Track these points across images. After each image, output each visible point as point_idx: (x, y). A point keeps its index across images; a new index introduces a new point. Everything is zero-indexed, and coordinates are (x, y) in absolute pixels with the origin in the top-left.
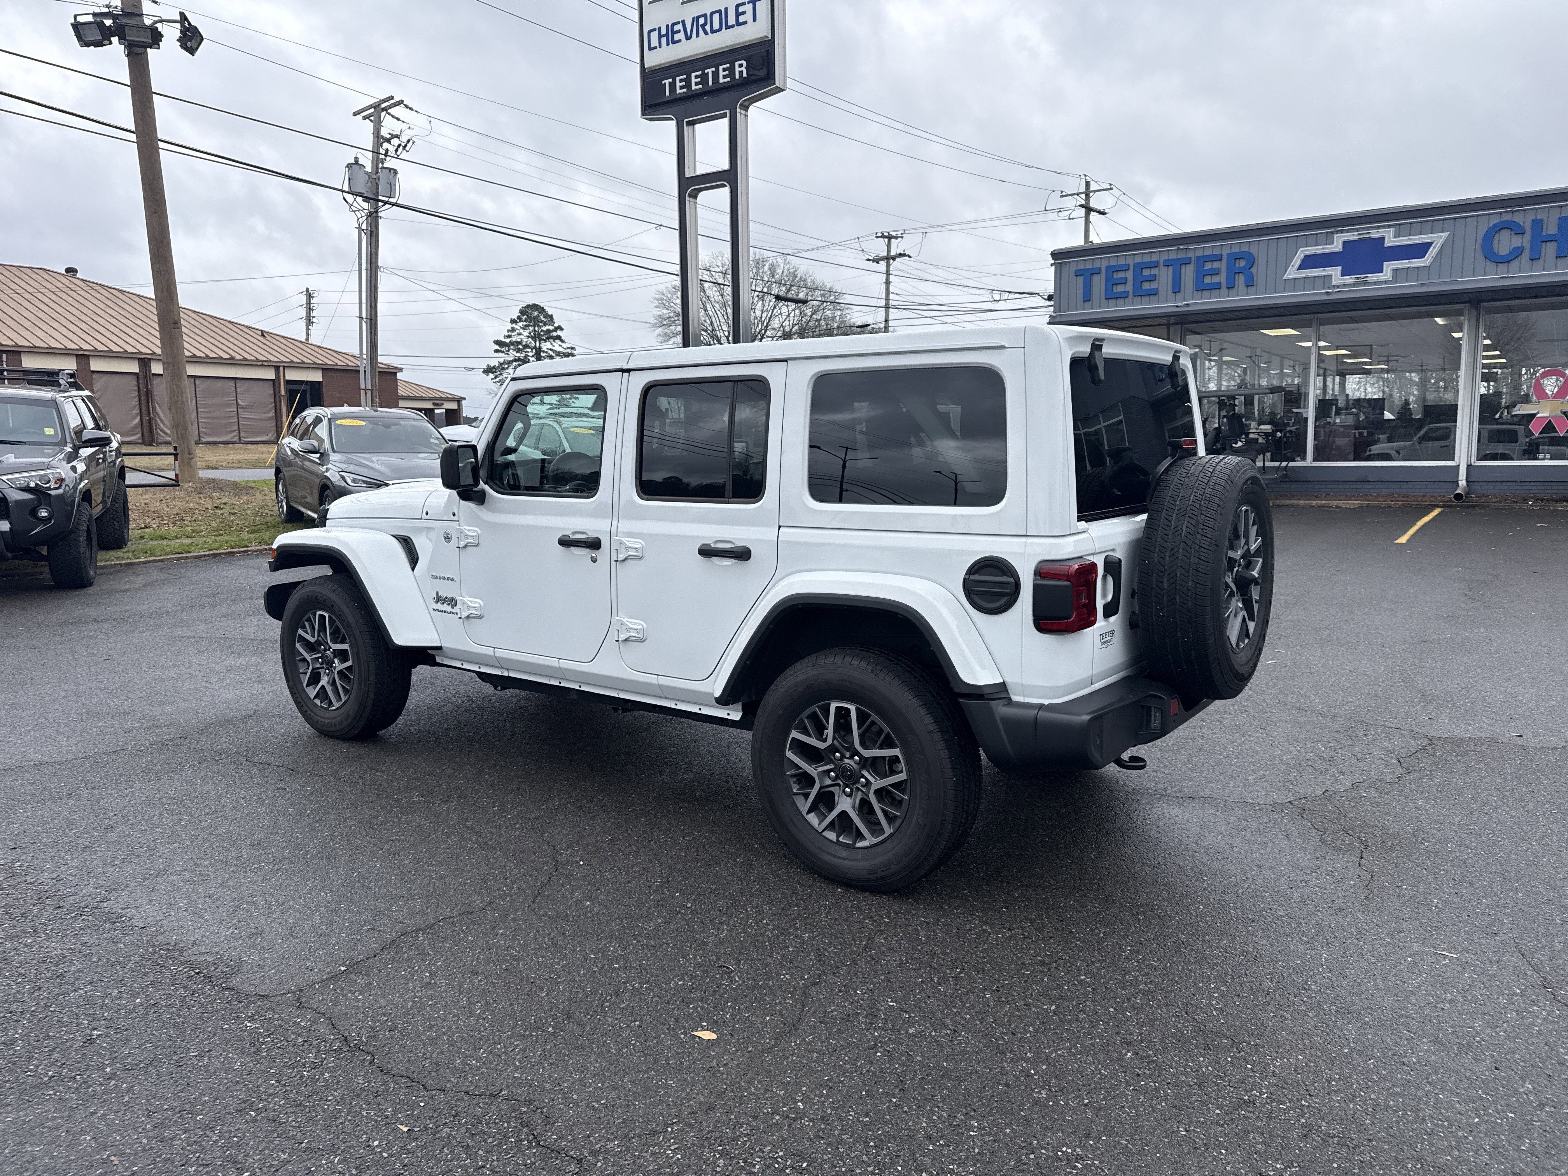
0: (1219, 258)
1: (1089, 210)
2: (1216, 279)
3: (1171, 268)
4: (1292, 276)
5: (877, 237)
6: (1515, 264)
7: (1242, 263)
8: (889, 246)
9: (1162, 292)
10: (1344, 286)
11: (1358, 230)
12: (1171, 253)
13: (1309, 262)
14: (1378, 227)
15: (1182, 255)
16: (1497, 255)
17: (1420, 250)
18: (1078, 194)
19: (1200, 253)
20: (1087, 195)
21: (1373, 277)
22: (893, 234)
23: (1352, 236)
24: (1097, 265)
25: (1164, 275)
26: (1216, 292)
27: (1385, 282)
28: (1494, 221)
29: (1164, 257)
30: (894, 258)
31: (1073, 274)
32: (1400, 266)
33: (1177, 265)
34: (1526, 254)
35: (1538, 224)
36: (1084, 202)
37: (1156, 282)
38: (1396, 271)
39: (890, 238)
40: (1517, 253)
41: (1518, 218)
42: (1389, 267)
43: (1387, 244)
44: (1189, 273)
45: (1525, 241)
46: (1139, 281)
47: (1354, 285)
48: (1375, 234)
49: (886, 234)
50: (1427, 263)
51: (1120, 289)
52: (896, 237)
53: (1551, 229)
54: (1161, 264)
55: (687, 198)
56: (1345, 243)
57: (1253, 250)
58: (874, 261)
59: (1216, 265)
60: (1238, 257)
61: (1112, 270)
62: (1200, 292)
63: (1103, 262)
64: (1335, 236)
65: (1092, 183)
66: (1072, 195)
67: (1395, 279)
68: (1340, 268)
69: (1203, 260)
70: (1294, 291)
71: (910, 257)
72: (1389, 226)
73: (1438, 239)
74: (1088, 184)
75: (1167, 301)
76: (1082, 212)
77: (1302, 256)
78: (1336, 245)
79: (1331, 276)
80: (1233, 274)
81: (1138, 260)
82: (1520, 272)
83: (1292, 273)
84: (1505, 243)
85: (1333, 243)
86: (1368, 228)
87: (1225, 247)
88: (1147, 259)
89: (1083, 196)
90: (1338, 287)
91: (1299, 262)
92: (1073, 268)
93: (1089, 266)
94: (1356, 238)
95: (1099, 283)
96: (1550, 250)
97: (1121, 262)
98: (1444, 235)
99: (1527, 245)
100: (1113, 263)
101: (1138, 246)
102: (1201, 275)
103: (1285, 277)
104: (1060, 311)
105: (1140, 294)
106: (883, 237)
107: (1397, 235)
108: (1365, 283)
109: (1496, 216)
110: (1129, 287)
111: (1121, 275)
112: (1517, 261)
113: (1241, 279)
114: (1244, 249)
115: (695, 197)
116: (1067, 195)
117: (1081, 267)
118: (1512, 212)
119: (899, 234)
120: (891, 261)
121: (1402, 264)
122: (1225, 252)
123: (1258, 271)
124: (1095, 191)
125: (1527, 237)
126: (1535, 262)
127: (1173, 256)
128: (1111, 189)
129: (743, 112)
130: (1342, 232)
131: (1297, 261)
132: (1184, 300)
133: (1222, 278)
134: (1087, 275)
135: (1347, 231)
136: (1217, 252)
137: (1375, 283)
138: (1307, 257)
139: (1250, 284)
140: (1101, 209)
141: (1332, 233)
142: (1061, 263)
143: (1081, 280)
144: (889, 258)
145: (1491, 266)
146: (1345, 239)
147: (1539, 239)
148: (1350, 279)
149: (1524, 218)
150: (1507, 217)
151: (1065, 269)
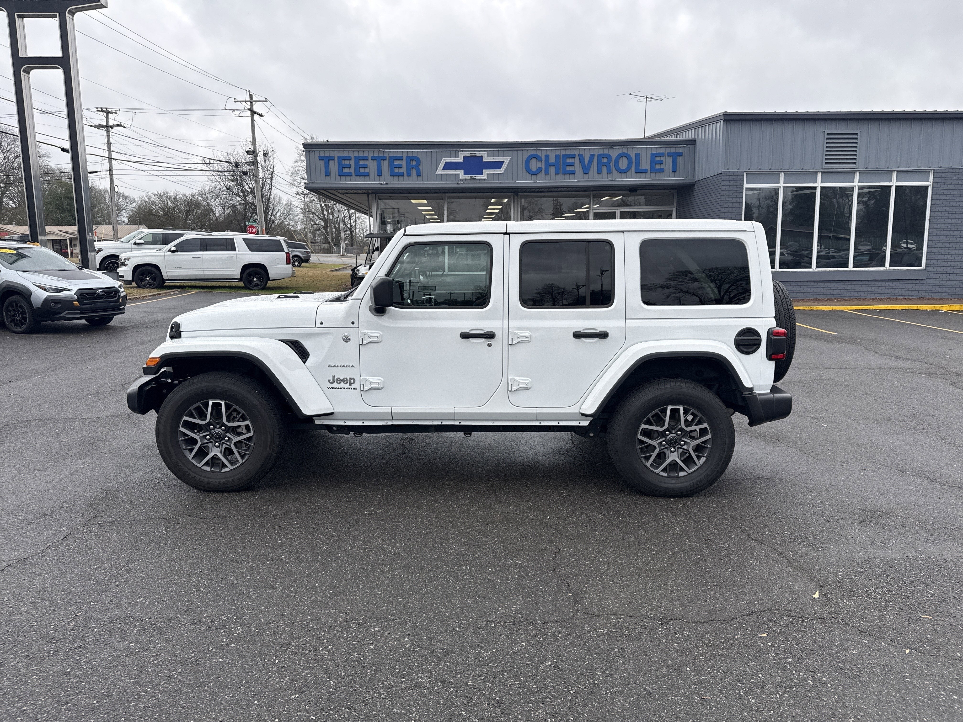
0: (401, 159)
1: (253, 112)
2: (401, 170)
3: (375, 162)
4: (440, 173)
5: (97, 111)
6: (539, 176)
7: (414, 163)
8: (107, 118)
9: (372, 175)
10: (465, 180)
11: (470, 151)
12: (375, 152)
13: (448, 166)
14: (479, 151)
15: (381, 155)
16: (531, 171)
17: (498, 165)
18: (245, 102)
19: (391, 155)
20: (251, 103)
21: (478, 177)
22: (110, 110)
23: (468, 154)
24: (332, 155)
25: (372, 166)
26: (401, 178)
27: (484, 180)
28: (529, 153)
29: (371, 155)
30: (112, 127)
31: (317, 158)
32: (491, 172)
33: (379, 160)
34: (543, 172)
35: (547, 157)
36: (249, 108)
37: (368, 169)
38: (489, 175)
39: (108, 112)
40: (539, 170)
41: (539, 153)
42: (486, 172)
43: (484, 160)
44: (386, 165)
45: (542, 165)
46: (358, 167)
47: (470, 180)
48: (478, 154)
49: (105, 110)
50: (502, 172)
51: (347, 170)
52: (112, 113)
53: (553, 160)
54: (370, 158)
55: (22, 73)
56: (465, 158)
57: (420, 156)
58: (95, 127)
59: (400, 162)
60: (412, 159)
61: (341, 159)
62: (392, 177)
63: (336, 153)
64: (460, 153)
65: (253, 96)
66: (241, 101)
67: (489, 179)
68: (463, 170)
69: (393, 159)
70: (441, 181)
71: (125, 127)
72: (484, 151)
73: (506, 160)
74: (251, 96)
75: (375, 181)
76: (249, 113)
77: (444, 162)
78: (460, 159)
79: (459, 174)
80: (410, 168)
81: (356, 154)
82: (541, 180)
83: (440, 171)
84: (535, 165)
85: (458, 157)
86: (475, 151)
87: (404, 153)
88: (361, 155)
89: (249, 103)
90: (463, 180)
91: (443, 165)
92: (317, 155)
93: (327, 155)
94: (469, 155)
95: (334, 166)
96: (552, 170)
97: (346, 154)
98: (509, 158)
99: (543, 167)
100: (342, 154)
101: (356, 147)
102: (392, 167)
103: (437, 173)
104: (311, 180)
105: (359, 175)
106: (102, 111)
107: (488, 156)
108: (475, 180)
109: (530, 151)
110: (352, 170)
111: (347, 162)
112: (540, 174)
113: (414, 172)
114: (415, 155)
115: (28, 73)
116: (238, 101)
117: (322, 155)
118: (537, 150)
119: (114, 110)
120: (110, 129)
121: (491, 171)
122: (405, 156)
123: (423, 168)
124: (256, 101)
125: (543, 163)
126: (547, 176)
127: (376, 155)
128: (266, 101)
129: (71, 16)
130: (463, 151)
131: (442, 165)
132: (384, 181)
133: (404, 170)
134: (327, 160)
135: (465, 151)
136: (400, 155)
137: (479, 180)
138: (447, 163)
139: (419, 175)
140: (260, 112)
141: (458, 151)
142: (309, 151)
143: (322, 163)
144: (108, 127)
145: (529, 176)
146: (465, 155)
147: (548, 165)
148: (468, 177)
149: (541, 154)
150: (534, 152)
151: (312, 155)
